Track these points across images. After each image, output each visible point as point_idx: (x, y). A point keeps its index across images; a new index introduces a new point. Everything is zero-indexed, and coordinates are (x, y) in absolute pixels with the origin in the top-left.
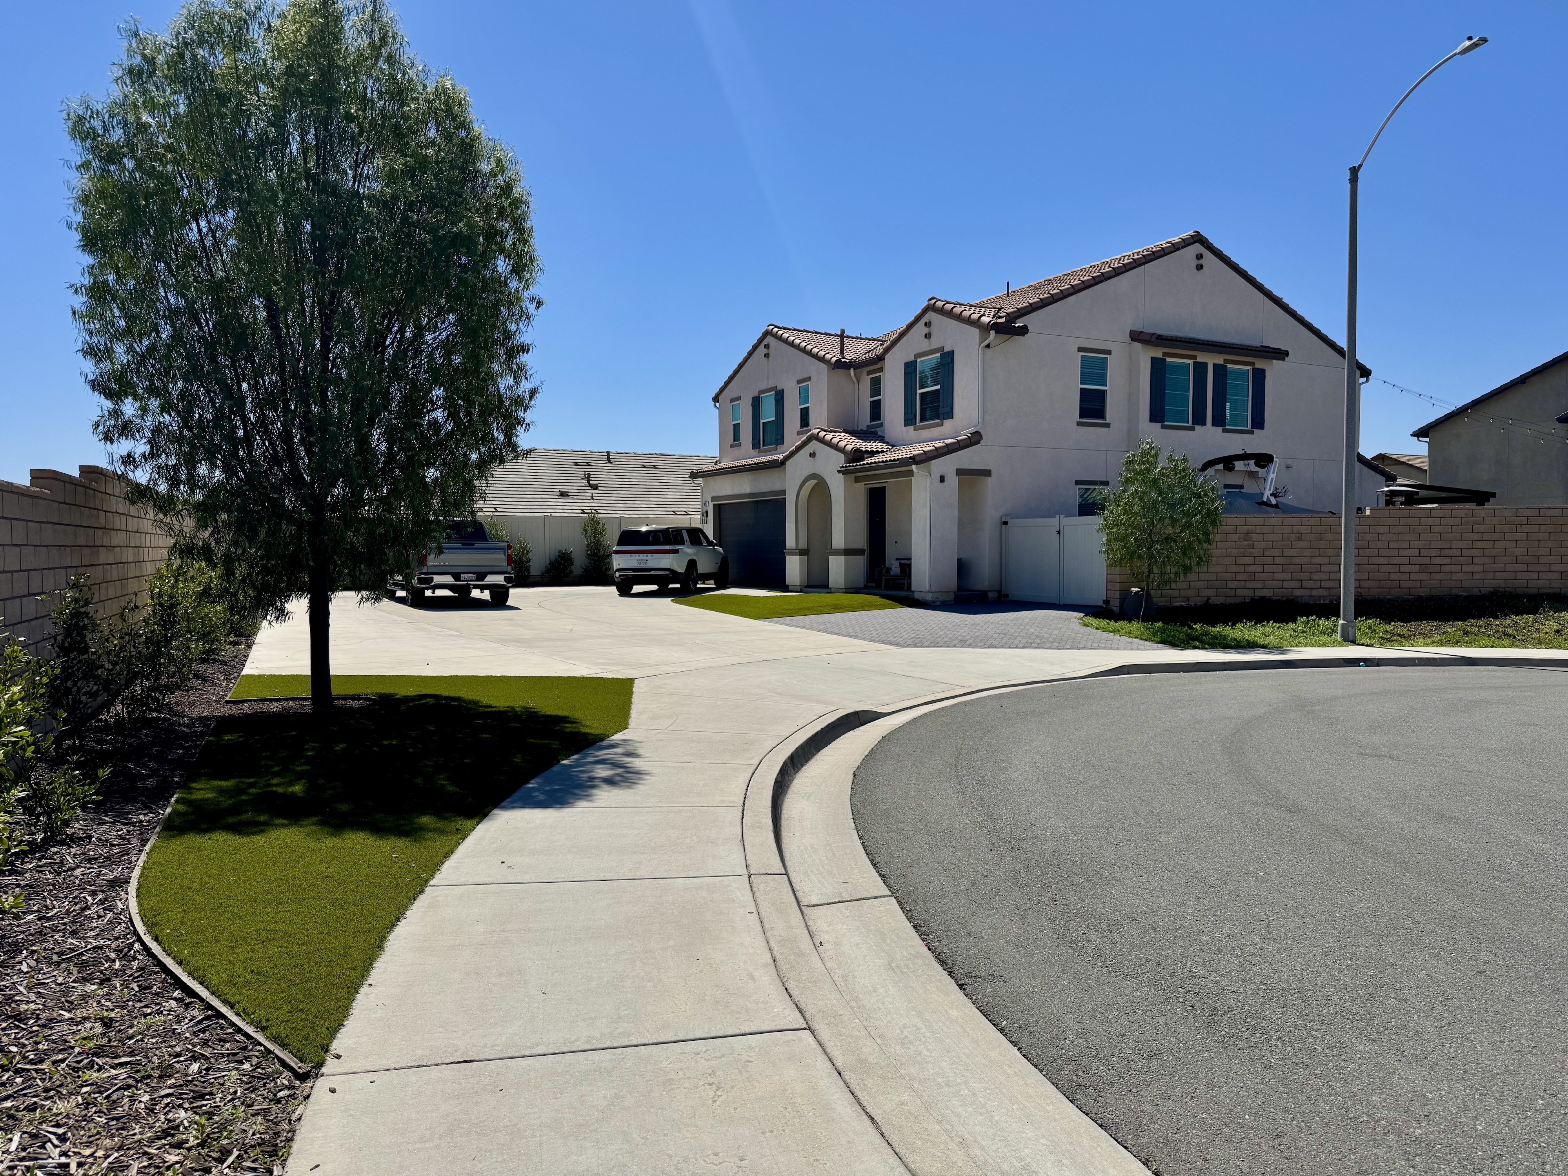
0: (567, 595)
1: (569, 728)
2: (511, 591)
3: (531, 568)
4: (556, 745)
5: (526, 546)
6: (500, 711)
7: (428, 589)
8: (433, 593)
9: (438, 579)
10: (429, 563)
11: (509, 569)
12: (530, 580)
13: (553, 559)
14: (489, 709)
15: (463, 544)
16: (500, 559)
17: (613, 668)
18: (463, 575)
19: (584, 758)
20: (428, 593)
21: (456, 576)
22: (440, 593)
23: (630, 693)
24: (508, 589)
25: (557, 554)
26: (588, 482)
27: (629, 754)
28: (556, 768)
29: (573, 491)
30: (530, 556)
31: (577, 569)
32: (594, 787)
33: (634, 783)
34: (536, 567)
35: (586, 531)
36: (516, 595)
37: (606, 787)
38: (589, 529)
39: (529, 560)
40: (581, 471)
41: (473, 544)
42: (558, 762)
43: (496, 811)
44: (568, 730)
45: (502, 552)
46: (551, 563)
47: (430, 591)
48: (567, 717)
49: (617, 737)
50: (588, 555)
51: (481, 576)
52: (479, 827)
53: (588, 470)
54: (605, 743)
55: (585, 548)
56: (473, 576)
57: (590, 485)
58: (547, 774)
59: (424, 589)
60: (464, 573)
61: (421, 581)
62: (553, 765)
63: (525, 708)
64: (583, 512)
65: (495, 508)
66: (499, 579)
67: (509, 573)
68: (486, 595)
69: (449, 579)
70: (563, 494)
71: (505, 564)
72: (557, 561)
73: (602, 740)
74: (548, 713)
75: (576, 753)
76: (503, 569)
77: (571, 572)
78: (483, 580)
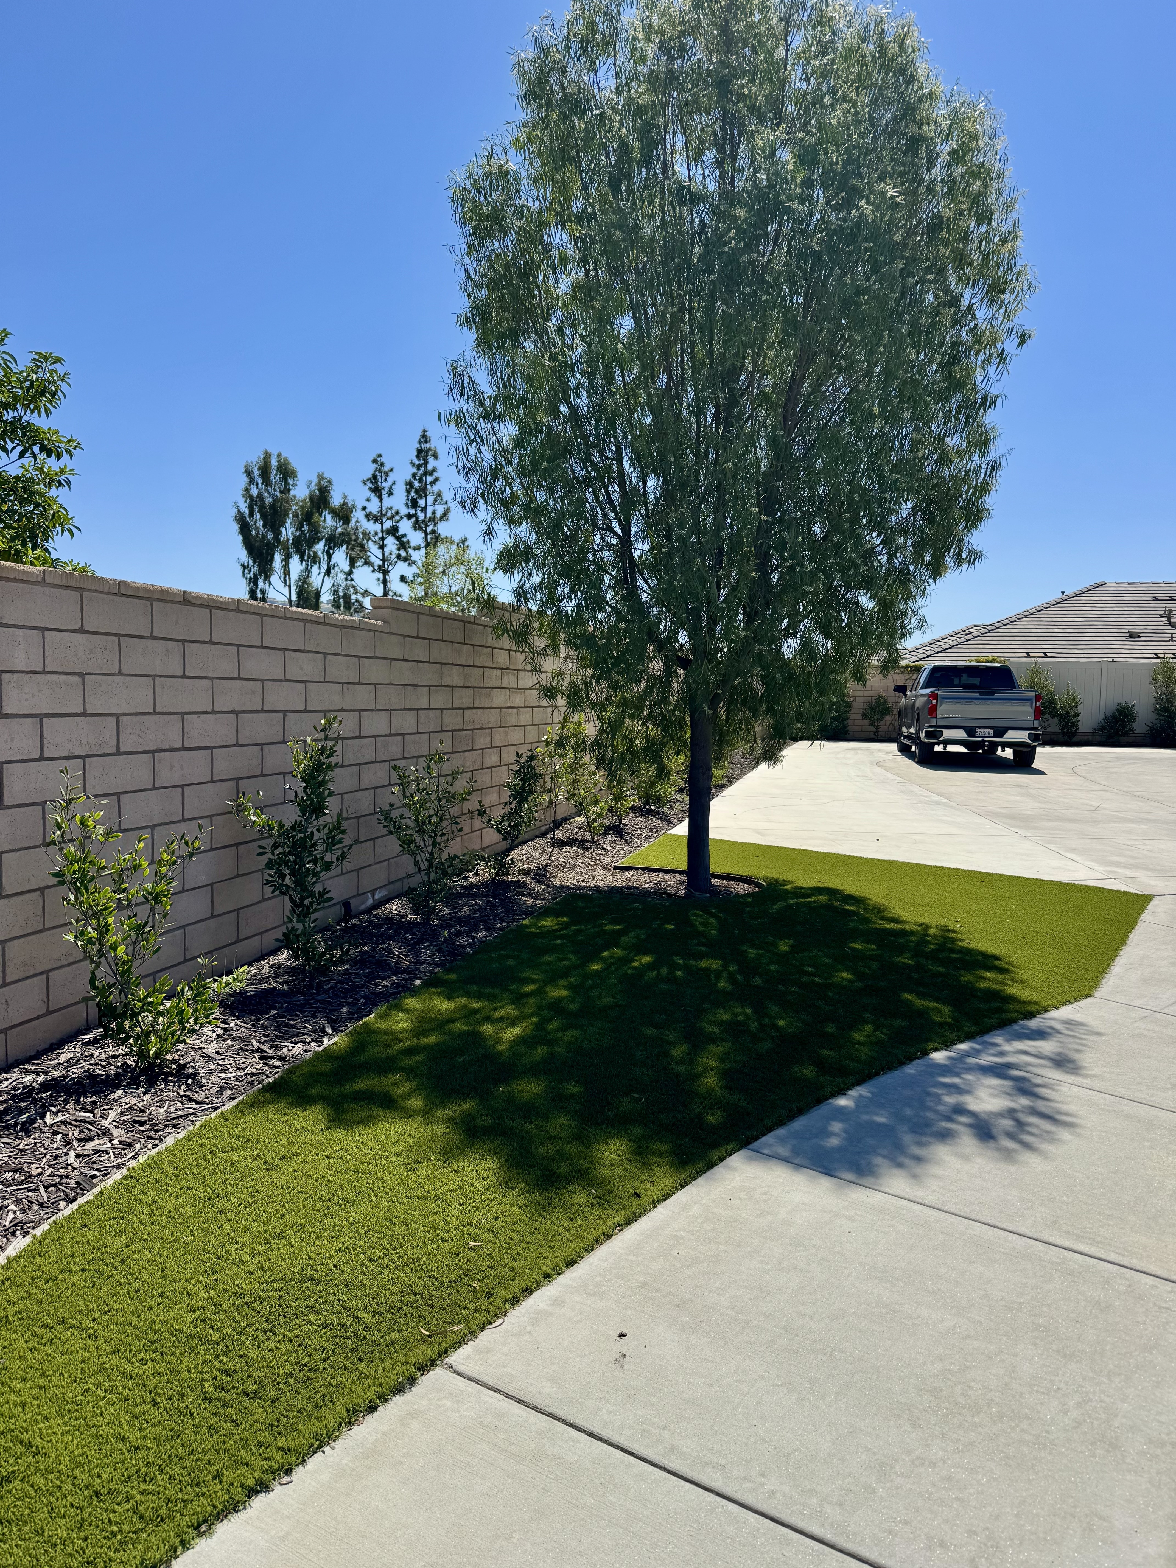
0: (1119, 758)
1: (989, 980)
2: (1039, 750)
3: (1080, 724)
4: (943, 1012)
5: (1075, 698)
6: (904, 933)
7: (938, 744)
8: (945, 748)
9: (947, 734)
10: (939, 715)
11: (1036, 724)
12: (1076, 739)
13: (1109, 714)
14: (890, 926)
15: (981, 694)
16: (1025, 712)
17: (1128, 873)
18: (978, 730)
19: (976, 1053)
20: (938, 748)
21: (970, 731)
22: (951, 748)
23: (1131, 923)
24: (1035, 747)
25: (1115, 707)
26: (1169, 619)
27: (1062, 1062)
28: (910, 1070)
29: (1145, 631)
30: (1080, 709)
31: (1139, 727)
32: (945, 1136)
33: (1027, 1146)
34: (1087, 721)
35: (1156, 680)
36: (1044, 755)
37: (968, 1142)
38: (1160, 677)
39: (1077, 714)
40: (1161, 607)
41: (993, 694)
42: (925, 1053)
43: (736, 1160)
44: (983, 985)
45: (1028, 703)
46: (1106, 718)
47: (942, 746)
48: (997, 958)
49: (1065, 1012)
50: (1156, 709)
51: (1000, 732)
52: (681, 1196)
53: (1170, 605)
54: (1033, 1023)
55: (1154, 701)
56: (991, 732)
57: (1170, 624)
58: (887, 1079)
59: (933, 744)
60: (980, 727)
61: (929, 735)
62: (911, 1059)
63: (945, 930)
64: (1157, 656)
65: (1045, 653)
66: (1022, 736)
67: (1036, 729)
68: (1009, 753)
69: (961, 734)
70: (1133, 636)
71: (1031, 718)
72: (1114, 716)
73: (1031, 1015)
74: (974, 945)
75: (969, 1037)
76: (1030, 725)
77: (1131, 730)
78: (1001, 737)
